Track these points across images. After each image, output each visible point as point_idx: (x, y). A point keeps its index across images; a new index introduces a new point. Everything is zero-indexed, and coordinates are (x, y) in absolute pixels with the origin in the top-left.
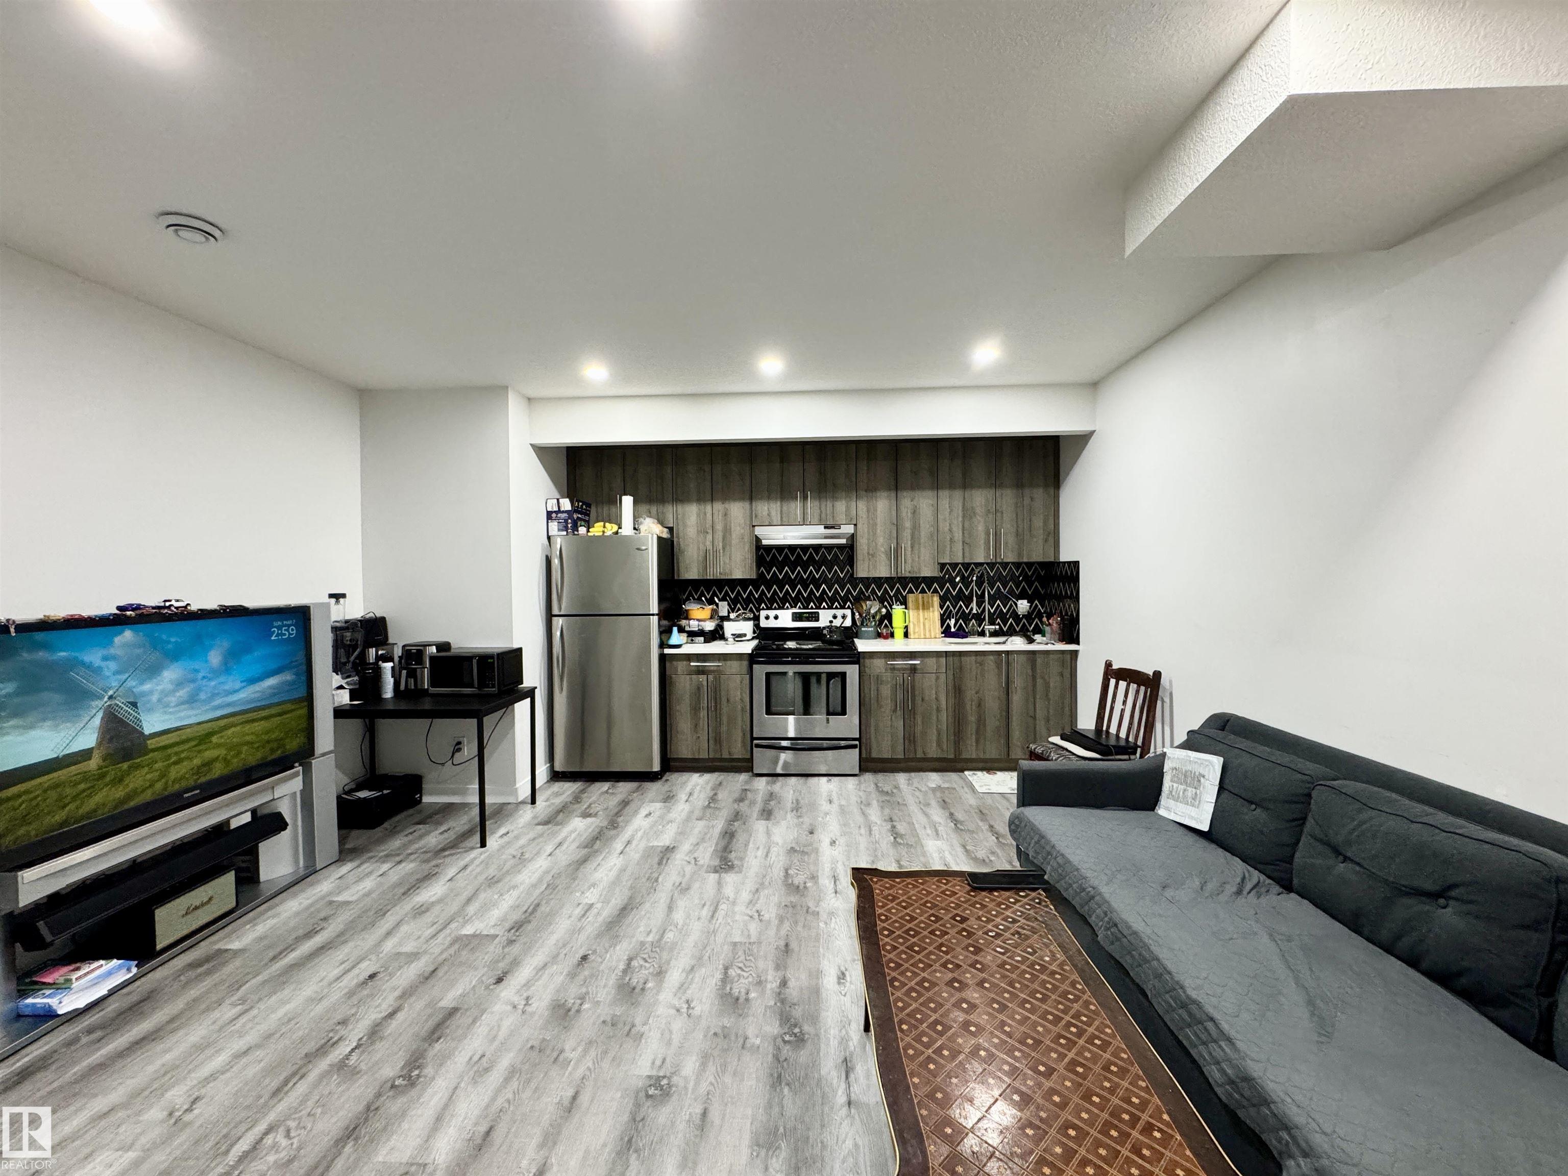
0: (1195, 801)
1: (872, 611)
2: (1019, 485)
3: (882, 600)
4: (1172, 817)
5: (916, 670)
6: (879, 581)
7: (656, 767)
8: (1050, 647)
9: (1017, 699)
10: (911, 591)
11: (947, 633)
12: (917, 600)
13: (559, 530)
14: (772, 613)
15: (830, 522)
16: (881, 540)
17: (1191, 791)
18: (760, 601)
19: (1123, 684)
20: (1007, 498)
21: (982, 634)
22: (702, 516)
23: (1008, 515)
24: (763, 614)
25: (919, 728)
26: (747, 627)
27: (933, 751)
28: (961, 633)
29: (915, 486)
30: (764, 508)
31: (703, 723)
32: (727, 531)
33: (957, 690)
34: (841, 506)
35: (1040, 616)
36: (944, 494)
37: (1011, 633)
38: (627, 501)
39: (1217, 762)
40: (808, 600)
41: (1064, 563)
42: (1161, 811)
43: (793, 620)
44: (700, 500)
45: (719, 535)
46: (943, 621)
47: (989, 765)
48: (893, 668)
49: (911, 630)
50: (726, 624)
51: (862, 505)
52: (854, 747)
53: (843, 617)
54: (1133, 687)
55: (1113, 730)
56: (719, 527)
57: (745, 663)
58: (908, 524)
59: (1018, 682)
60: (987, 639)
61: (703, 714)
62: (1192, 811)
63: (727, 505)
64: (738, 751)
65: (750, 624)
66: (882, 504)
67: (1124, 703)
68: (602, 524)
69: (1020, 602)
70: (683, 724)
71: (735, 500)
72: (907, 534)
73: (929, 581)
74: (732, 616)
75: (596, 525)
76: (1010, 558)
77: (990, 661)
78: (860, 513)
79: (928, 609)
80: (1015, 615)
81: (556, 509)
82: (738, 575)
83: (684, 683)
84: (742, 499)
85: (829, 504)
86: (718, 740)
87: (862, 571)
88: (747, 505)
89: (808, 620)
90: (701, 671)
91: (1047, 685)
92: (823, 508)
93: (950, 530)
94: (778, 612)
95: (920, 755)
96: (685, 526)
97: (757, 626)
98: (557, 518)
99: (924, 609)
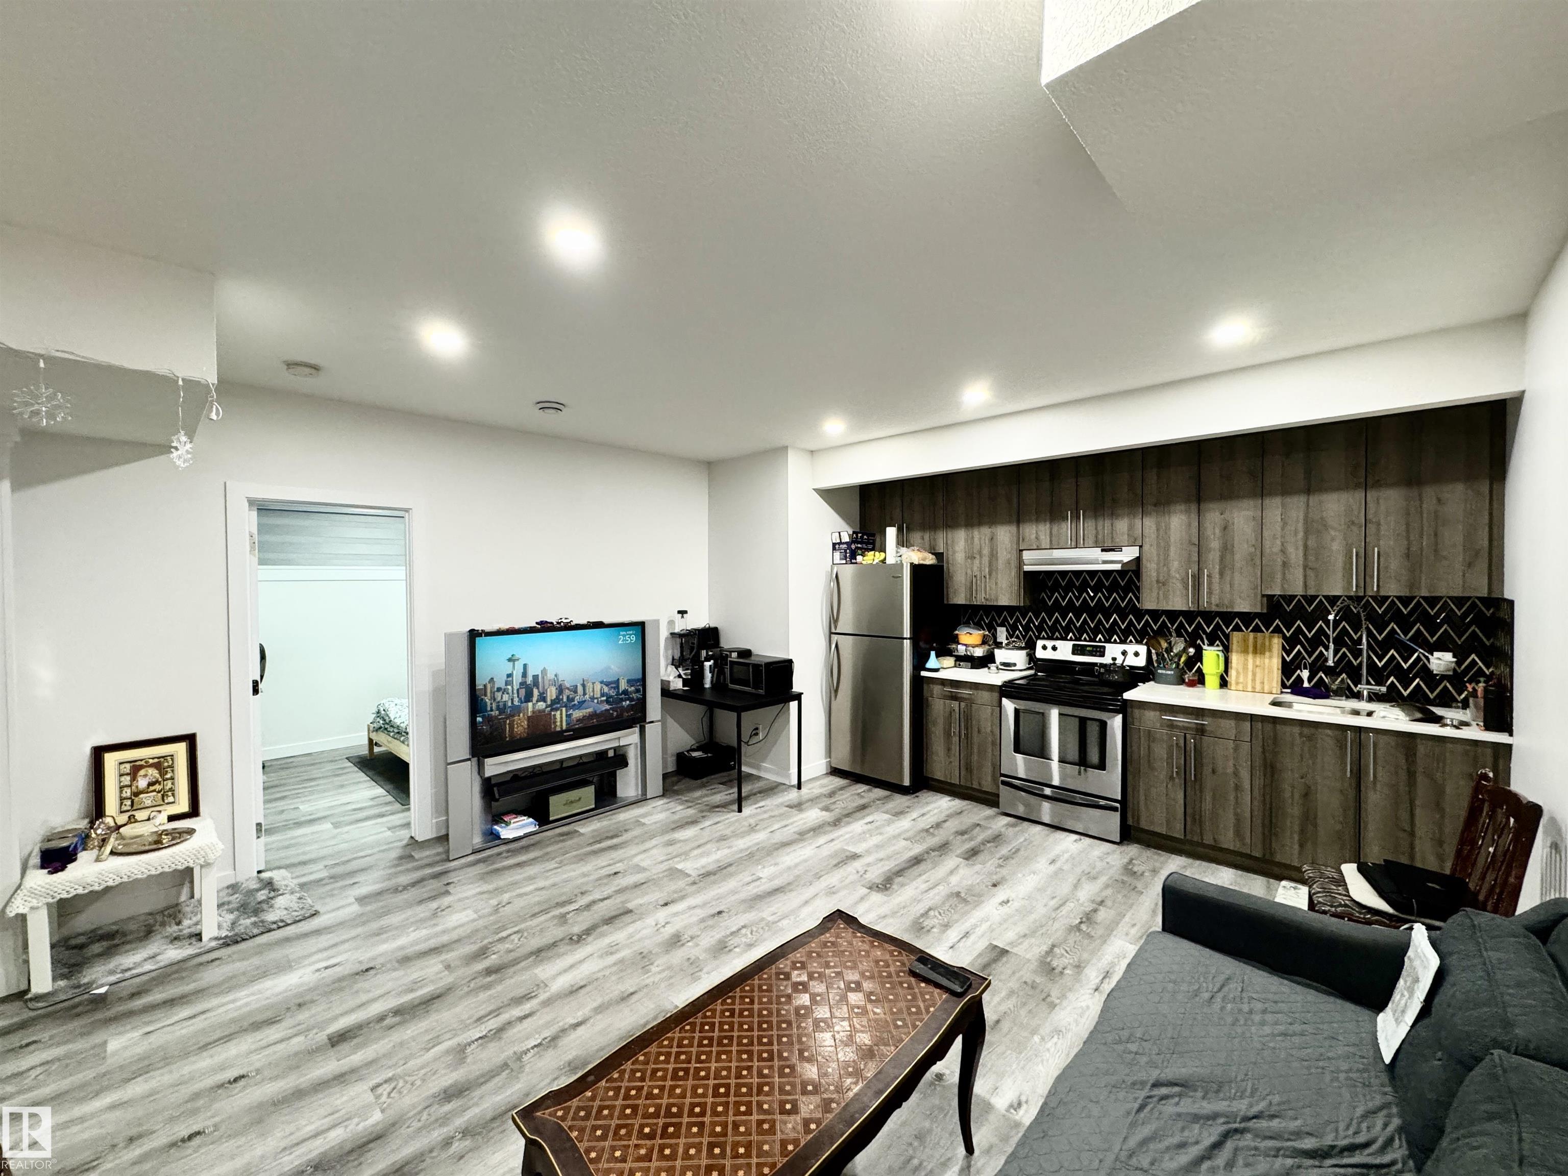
1: (1177, 650)
3: (1184, 637)
5: (1201, 731)
11: (1287, 688)
12: (1245, 640)
13: (841, 559)
14: (1049, 644)
15: (1108, 544)
16: (1175, 565)
22: (970, 541)
23: (1391, 524)
24: (1040, 643)
25: (1207, 805)
26: (1019, 657)
28: (1319, 692)
29: (1228, 495)
30: (1032, 530)
31: (955, 748)
32: (993, 555)
34: (1122, 525)
36: (1274, 502)
38: (891, 533)
40: (1096, 632)
43: (1074, 653)
45: (986, 560)
46: (1288, 672)
48: (1171, 725)
49: (1231, 679)
50: (999, 651)
51: (1150, 523)
52: (1115, 809)
53: (1137, 654)
58: (1215, 545)
61: (955, 739)
63: (993, 529)
64: (986, 784)
65: (1024, 653)
66: (1178, 520)
68: (872, 552)
70: (936, 746)
71: (1003, 523)
72: (1213, 557)
74: (1008, 643)
75: (869, 554)
76: (1393, 590)
77: (1327, 740)
78: (1146, 531)
79: (1262, 653)
81: (838, 541)
82: (1004, 601)
83: (938, 706)
84: (1009, 522)
85: (1107, 523)
86: (969, 769)
87: (1149, 602)
88: (1013, 528)
89: (1091, 654)
90: (954, 697)
91: (1439, 792)
92: (1100, 528)
93: (1283, 551)
94: (1058, 643)
95: (1208, 840)
96: (954, 552)
97: (1032, 658)
98: (840, 549)
99: (1255, 652)
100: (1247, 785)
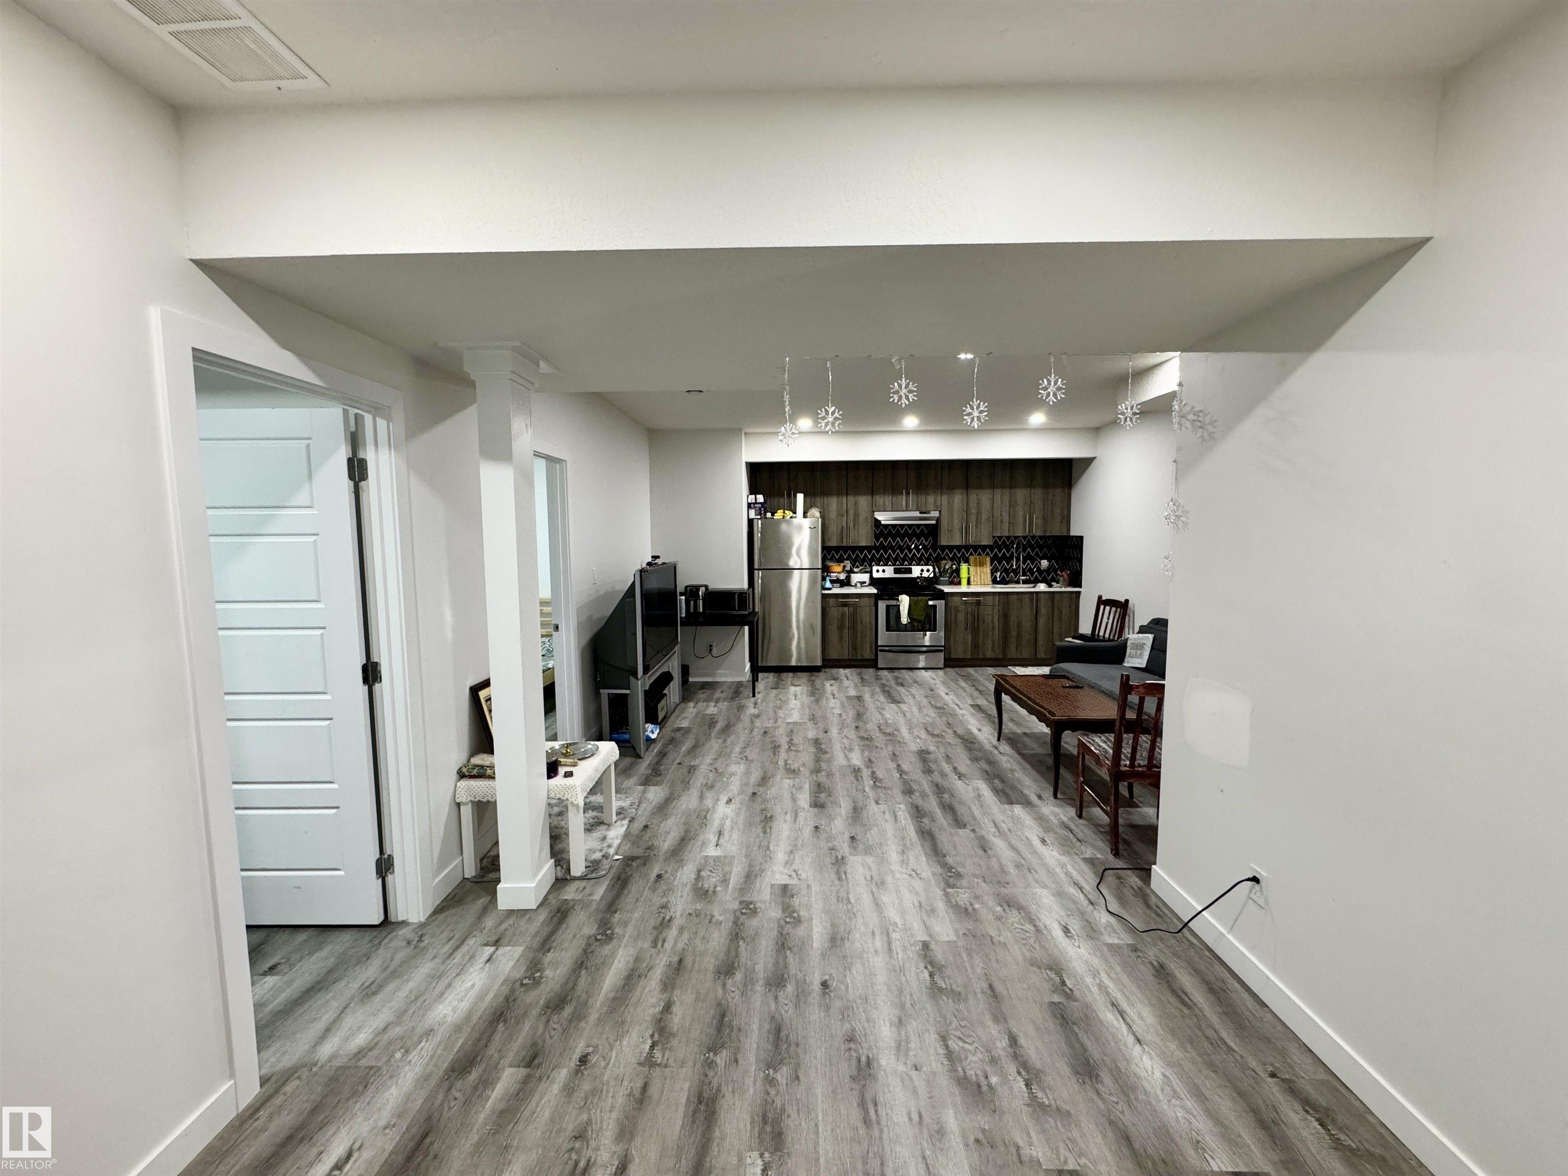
0: (1141, 656)
1: (947, 567)
2: (1046, 486)
3: (952, 559)
4: (1130, 665)
5: (978, 603)
6: (951, 548)
7: (819, 663)
8: (1063, 589)
9: (1042, 621)
10: (971, 554)
11: (995, 582)
12: (976, 559)
13: (755, 515)
14: (881, 568)
15: (923, 510)
16: (956, 522)
17: (1139, 652)
18: (871, 560)
19: (1108, 608)
20: (1038, 494)
21: (1018, 582)
22: (840, 504)
23: (1038, 505)
24: (875, 568)
25: (981, 639)
26: (865, 577)
27: (989, 654)
28: (1003, 582)
29: (980, 487)
30: (880, 500)
31: (846, 637)
32: (856, 515)
33: (1005, 616)
34: (931, 499)
35: (1055, 570)
36: (998, 492)
37: (1036, 582)
38: (800, 497)
39: (1151, 636)
40: (904, 560)
41: (1073, 537)
42: (1125, 664)
43: (895, 573)
44: (839, 494)
45: (851, 518)
46: (992, 574)
47: (1023, 663)
48: (966, 602)
49: (972, 579)
50: (853, 575)
51: (945, 498)
52: (941, 651)
53: (928, 571)
54: (1114, 609)
55: (1101, 634)
56: (851, 512)
57: (873, 600)
58: (974, 511)
59: (1043, 610)
60: (1021, 585)
61: (846, 631)
62: (1139, 660)
63: (856, 498)
64: (868, 654)
65: (868, 575)
66: (958, 498)
67: (1108, 618)
68: (782, 511)
69: (1042, 561)
70: (834, 638)
71: (862, 494)
72: (973, 518)
73: (984, 548)
74: (855, 570)
75: (779, 511)
76: (1037, 532)
77: (1026, 599)
78: (943, 503)
79: (983, 565)
80: (1039, 570)
81: (754, 501)
82: (863, 543)
83: (834, 612)
84: (866, 494)
85: (923, 498)
86: (855, 648)
87: (944, 541)
88: (869, 498)
89: (904, 573)
90: (845, 605)
91: (1061, 612)
92: (919, 500)
93: (1001, 515)
94: (885, 568)
95: (981, 656)
96: (829, 512)
97: (871, 577)
98: (755, 507)
99: (980, 566)
100: (997, 626)
